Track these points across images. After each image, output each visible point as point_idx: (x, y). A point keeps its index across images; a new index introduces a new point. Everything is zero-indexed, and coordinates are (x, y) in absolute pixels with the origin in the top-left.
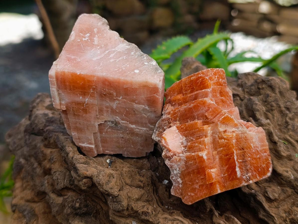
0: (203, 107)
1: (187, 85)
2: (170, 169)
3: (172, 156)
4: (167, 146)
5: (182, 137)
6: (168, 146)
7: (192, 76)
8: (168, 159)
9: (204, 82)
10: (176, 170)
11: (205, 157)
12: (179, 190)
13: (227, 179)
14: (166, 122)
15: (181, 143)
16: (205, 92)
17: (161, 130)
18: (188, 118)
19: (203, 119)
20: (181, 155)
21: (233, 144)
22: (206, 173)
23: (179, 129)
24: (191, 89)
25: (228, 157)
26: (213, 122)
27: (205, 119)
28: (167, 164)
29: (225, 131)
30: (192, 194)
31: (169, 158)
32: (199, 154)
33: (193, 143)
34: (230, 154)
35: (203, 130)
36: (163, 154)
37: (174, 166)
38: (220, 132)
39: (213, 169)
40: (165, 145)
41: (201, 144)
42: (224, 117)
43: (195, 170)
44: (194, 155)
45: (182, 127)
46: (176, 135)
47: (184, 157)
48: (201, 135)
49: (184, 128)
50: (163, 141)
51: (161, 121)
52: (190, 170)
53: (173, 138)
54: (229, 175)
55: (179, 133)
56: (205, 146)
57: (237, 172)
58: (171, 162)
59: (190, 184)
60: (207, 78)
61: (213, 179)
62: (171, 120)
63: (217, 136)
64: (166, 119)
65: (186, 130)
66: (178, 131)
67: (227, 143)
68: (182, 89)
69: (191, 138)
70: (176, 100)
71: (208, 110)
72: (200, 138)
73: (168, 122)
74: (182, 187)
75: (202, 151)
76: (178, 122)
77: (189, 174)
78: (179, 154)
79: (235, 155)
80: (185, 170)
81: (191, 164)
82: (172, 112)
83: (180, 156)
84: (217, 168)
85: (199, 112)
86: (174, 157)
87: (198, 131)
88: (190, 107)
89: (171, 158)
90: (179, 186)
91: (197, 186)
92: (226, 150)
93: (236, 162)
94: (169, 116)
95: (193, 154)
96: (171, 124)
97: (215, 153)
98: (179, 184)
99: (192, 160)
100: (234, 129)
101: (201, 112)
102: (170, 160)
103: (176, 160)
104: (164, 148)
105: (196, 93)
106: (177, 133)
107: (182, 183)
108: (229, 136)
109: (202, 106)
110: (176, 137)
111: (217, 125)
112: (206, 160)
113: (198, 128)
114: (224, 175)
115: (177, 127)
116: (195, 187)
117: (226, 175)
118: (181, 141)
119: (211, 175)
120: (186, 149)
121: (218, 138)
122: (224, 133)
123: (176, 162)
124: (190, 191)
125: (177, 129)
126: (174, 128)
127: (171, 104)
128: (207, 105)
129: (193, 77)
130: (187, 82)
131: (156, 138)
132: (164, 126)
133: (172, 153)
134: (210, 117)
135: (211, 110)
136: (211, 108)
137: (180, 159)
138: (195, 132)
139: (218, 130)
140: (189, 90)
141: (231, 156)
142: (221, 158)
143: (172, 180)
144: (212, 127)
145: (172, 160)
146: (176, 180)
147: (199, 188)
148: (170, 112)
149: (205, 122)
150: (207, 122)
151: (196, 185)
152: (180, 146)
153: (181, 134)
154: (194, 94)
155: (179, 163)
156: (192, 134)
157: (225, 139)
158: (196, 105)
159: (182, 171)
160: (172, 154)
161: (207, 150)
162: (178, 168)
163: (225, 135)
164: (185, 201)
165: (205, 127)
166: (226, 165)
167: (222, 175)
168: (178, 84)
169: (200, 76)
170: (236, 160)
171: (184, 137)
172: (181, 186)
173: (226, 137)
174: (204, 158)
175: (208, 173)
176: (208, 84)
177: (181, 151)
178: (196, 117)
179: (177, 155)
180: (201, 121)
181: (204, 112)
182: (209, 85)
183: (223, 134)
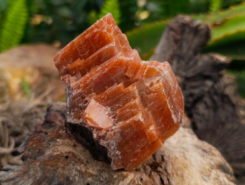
0: (120, 68)
1: (81, 46)
2: (108, 147)
3: (106, 134)
4: (96, 126)
5: (106, 108)
6: (98, 125)
7: (85, 35)
8: (102, 139)
9: (103, 37)
10: (113, 145)
11: (142, 120)
12: (120, 162)
13: (164, 129)
14: (79, 98)
15: (107, 115)
16: (109, 48)
17: (76, 110)
18: (105, 85)
19: (124, 80)
20: (114, 128)
21: (164, 94)
22: (147, 134)
23: (99, 100)
24: (89, 49)
25: (161, 108)
26: (137, 80)
27: (126, 80)
28: (103, 145)
29: (152, 84)
30: (135, 160)
31: (103, 137)
32: (135, 119)
33: (122, 111)
34: (162, 105)
35: (129, 92)
36: (95, 136)
37: (111, 143)
38: (147, 88)
39: (151, 127)
40: (93, 125)
41: (132, 108)
42: (147, 70)
43: (133, 136)
44: (130, 123)
45: (102, 97)
46: (99, 108)
47: (118, 129)
48: (128, 97)
49: (105, 98)
50: (89, 123)
51: (73, 100)
52: (128, 138)
53: (98, 114)
54: (166, 126)
55: (101, 105)
56: (138, 108)
57: (174, 119)
58: (106, 141)
59: (131, 151)
60: (105, 31)
61: (155, 137)
62: (83, 94)
63: (144, 93)
64: (78, 95)
65: (108, 99)
66: (98, 103)
67: (157, 95)
68: (77, 52)
69: (117, 105)
70: (75, 68)
71: (127, 69)
72: (127, 102)
73: (81, 97)
74: (122, 158)
75: (136, 114)
76: (93, 94)
77: (127, 142)
78: (111, 127)
79: (168, 104)
80: (122, 141)
81: (128, 132)
82: (82, 85)
83: (113, 130)
84: (153, 124)
85: (118, 74)
86: (107, 134)
87: (123, 96)
88: (105, 73)
89: (105, 136)
90: (119, 159)
91: (139, 150)
92: (158, 103)
93: (171, 110)
94: (80, 91)
95: (128, 122)
96: (86, 99)
97: (146, 109)
98: (119, 156)
99: (128, 128)
100: (158, 78)
101: (119, 74)
102: (104, 139)
103: (111, 136)
104: (92, 129)
105: (98, 52)
106: (98, 106)
107: (122, 153)
108: (157, 87)
109: (119, 66)
110: (100, 111)
111: (142, 81)
112: (143, 122)
113: (123, 92)
114: (160, 127)
115: (96, 100)
116: (137, 152)
117: (163, 125)
118: (107, 113)
119: (153, 134)
120: (116, 120)
121: (146, 94)
122: (151, 87)
123: (112, 138)
124: (132, 158)
125: (95, 101)
126: (93, 102)
127: (70, 74)
128: (125, 64)
129: (87, 35)
130: (81, 43)
131: (73, 120)
132: (79, 104)
133: (104, 130)
134: (131, 75)
135: (129, 67)
136: (129, 65)
137: (114, 133)
138: (120, 98)
139: (145, 86)
140: (86, 51)
141: (164, 106)
142: (153, 113)
143: (111, 157)
144: (137, 85)
145: (107, 138)
146: (115, 154)
147: (141, 151)
148: (80, 85)
149: (127, 83)
150: (128, 82)
151: (137, 150)
152: (109, 118)
153: (103, 105)
154: (96, 54)
155: (114, 137)
156: (117, 101)
157: (153, 92)
158: (111, 68)
159: (119, 143)
160: (105, 132)
161: (141, 112)
162: (115, 142)
163: (153, 88)
164: (128, 169)
165: (130, 88)
166: (161, 116)
167: (159, 128)
168: (70, 48)
169: (95, 31)
170: (170, 109)
171: (108, 107)
172: (120, 157)
173: (154, 90)
174: (141, 122)
175: (149, 134)
176: (108, 38)
177: (112, 124)
178: (115, 81)
179: (110, 130)
180: (122, 83)
181: (123, 72)
182: (110, 38)
183: (151, 89)
